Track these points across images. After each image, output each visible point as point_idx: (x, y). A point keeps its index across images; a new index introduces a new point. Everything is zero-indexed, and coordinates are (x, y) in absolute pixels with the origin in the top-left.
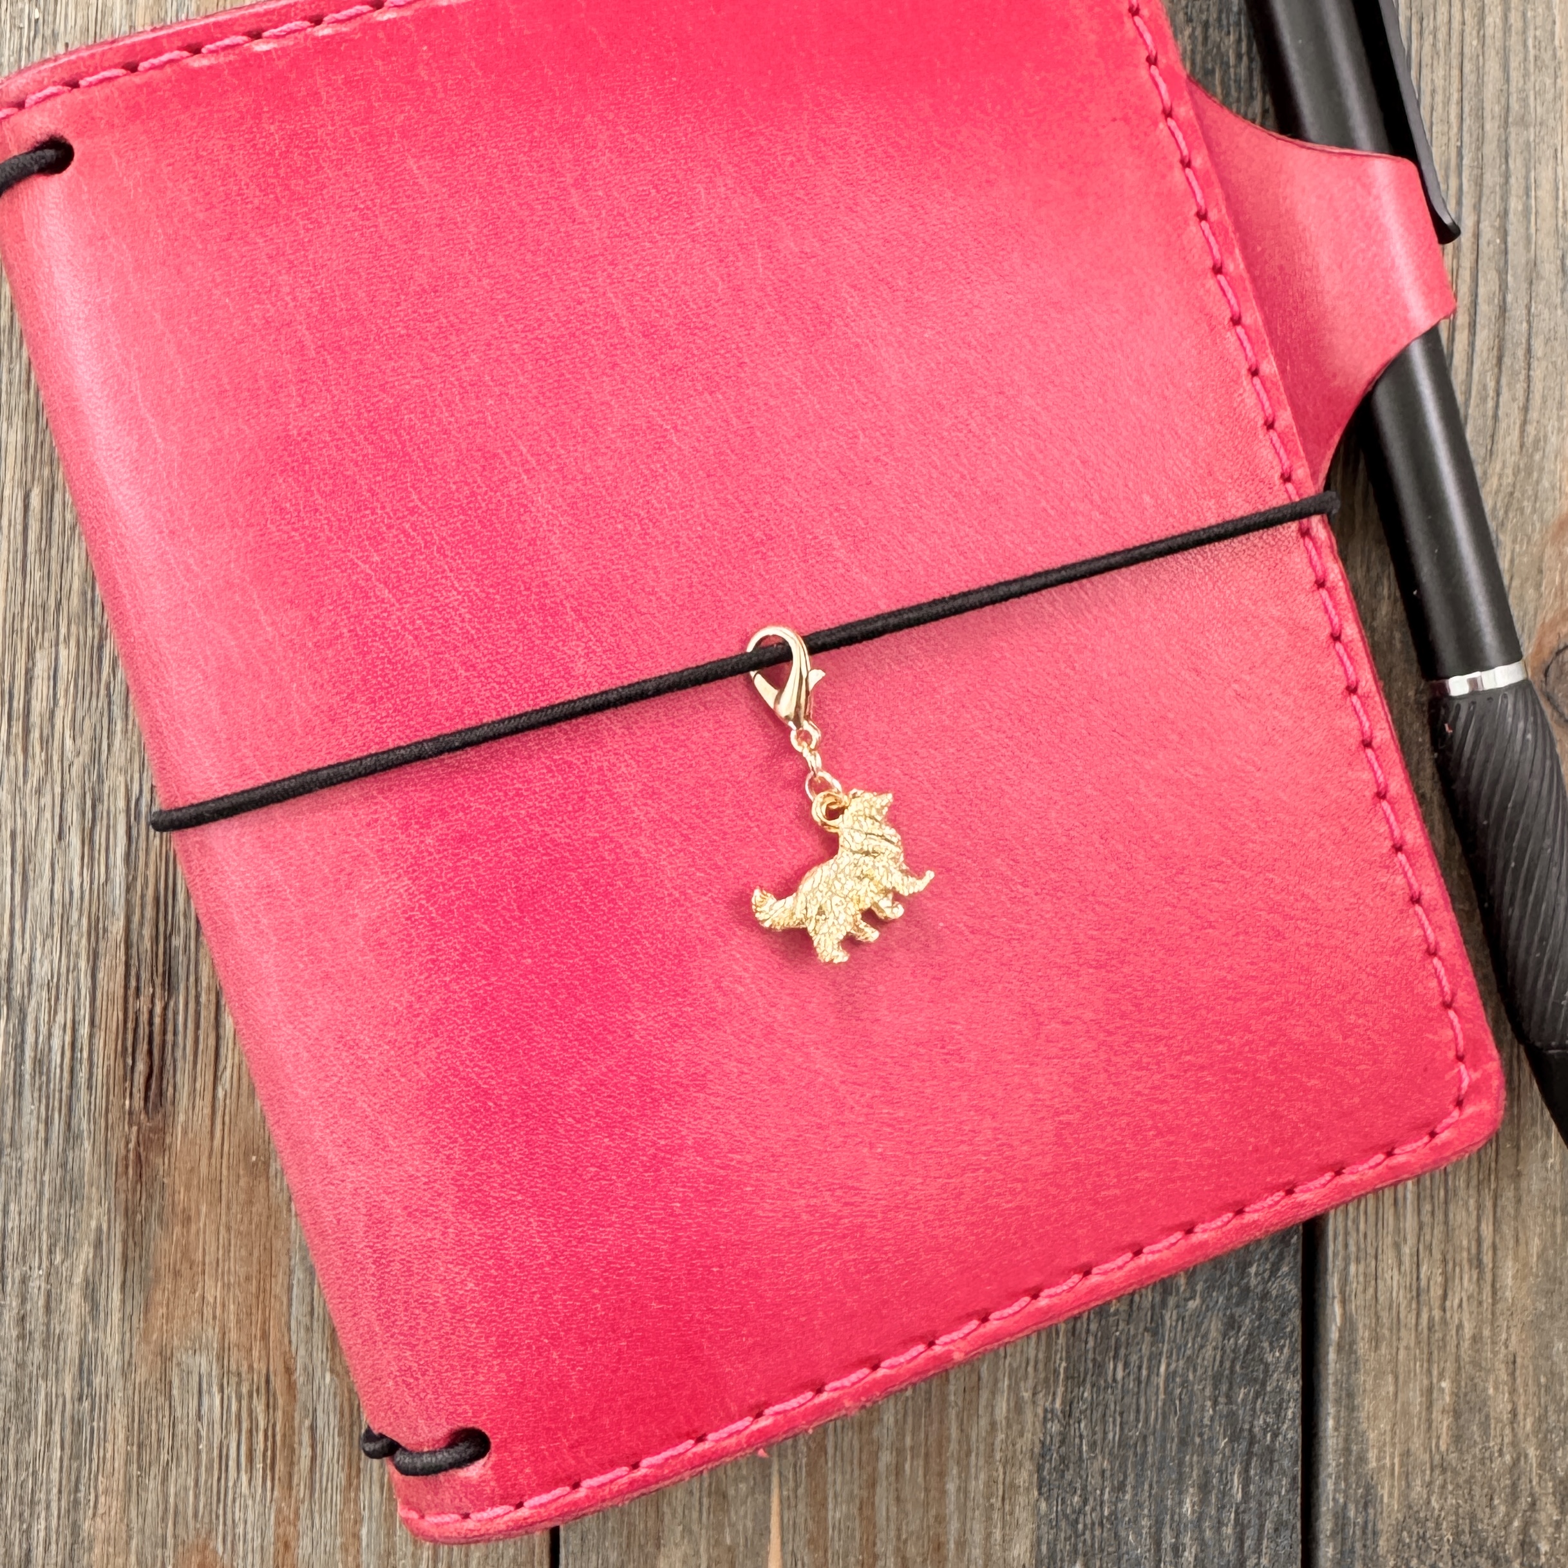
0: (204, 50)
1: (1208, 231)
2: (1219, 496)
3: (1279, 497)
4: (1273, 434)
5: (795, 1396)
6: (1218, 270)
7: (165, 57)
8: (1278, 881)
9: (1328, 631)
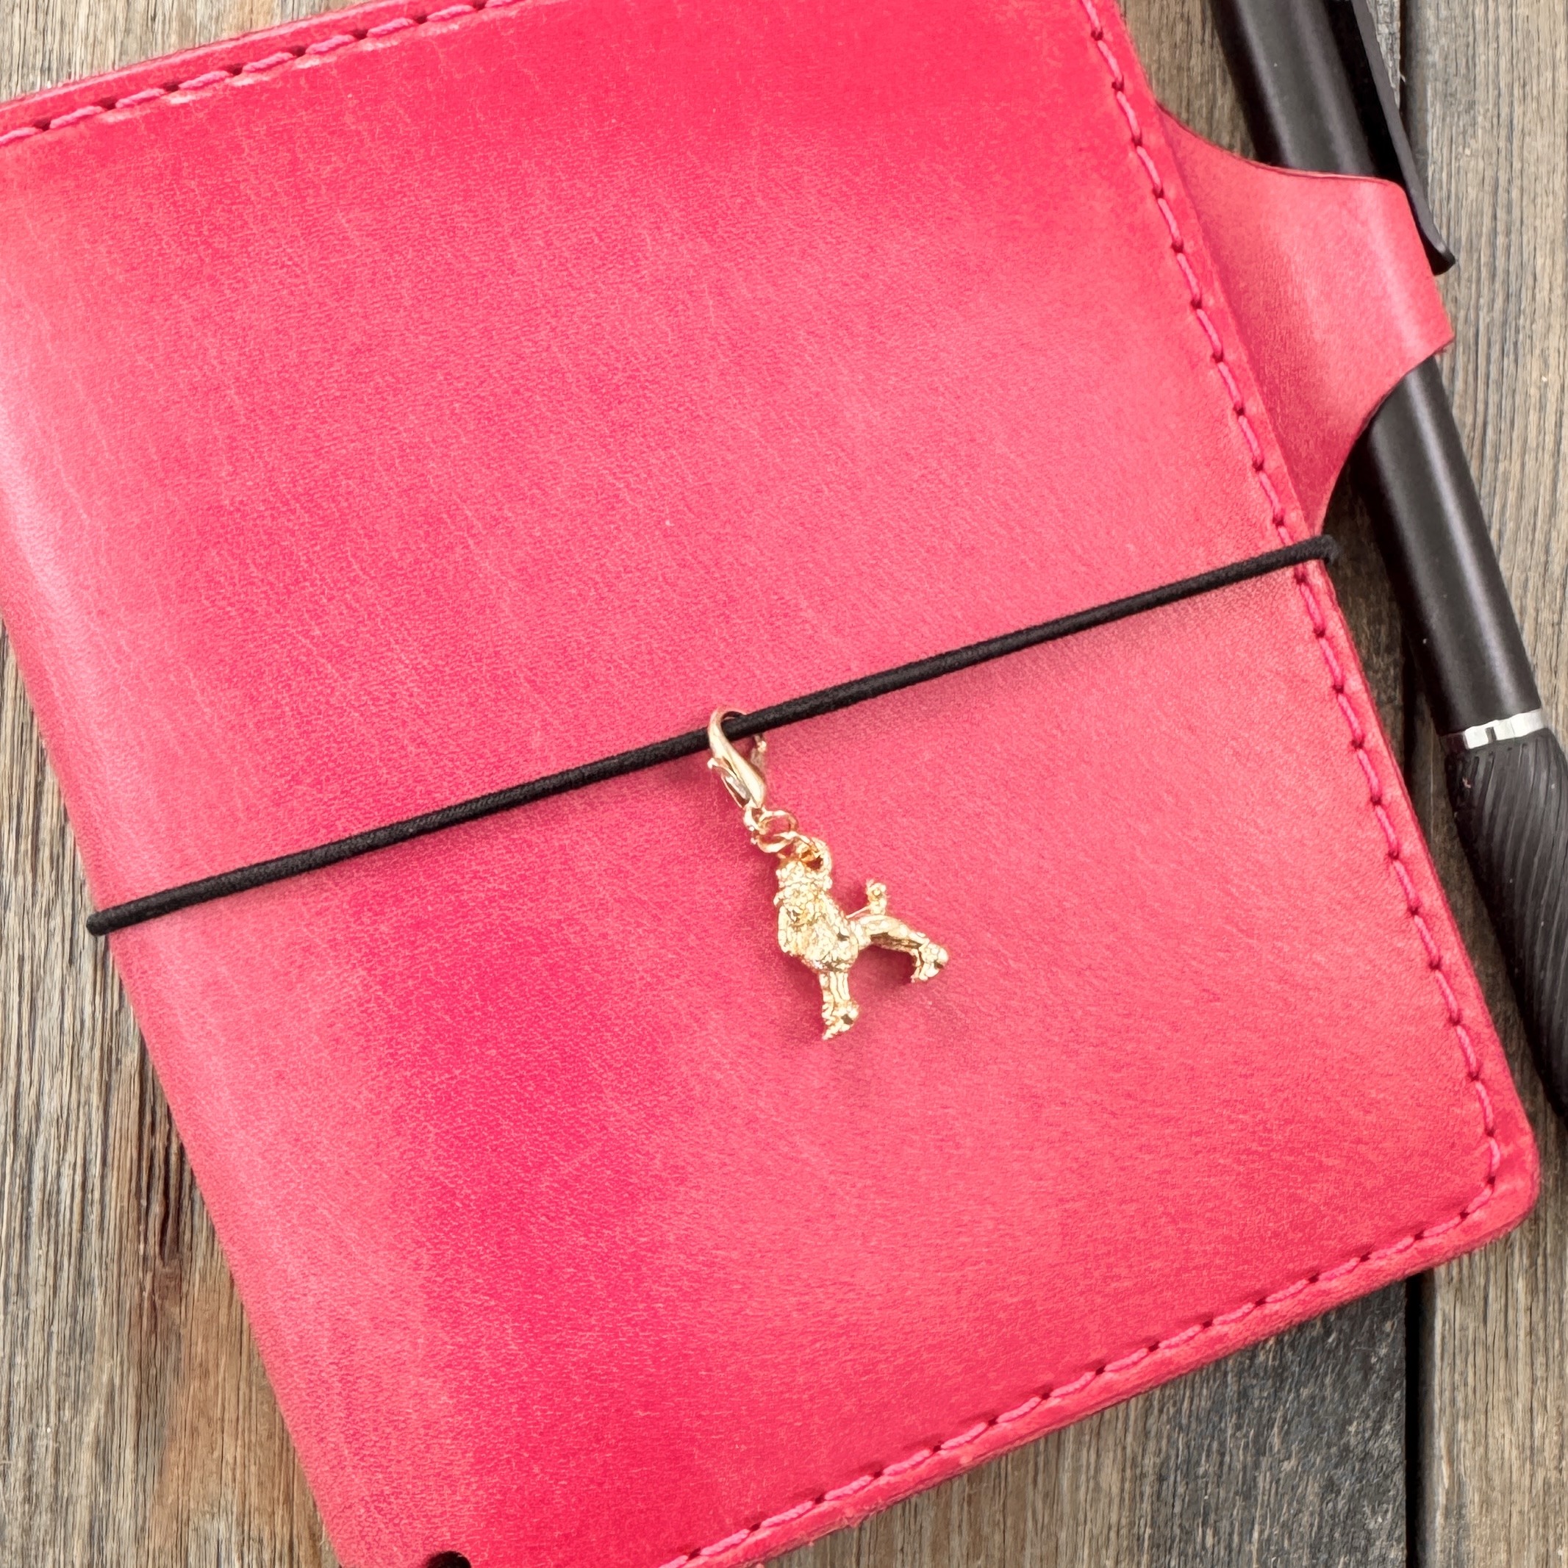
0: (118, 105)
1: (1185, 264)
2: (1208, 543)
3: (1272, 542)
4: (1263, 477)
5: (793, 1507)
6: (1196, 304)
7: (80, 112)
8: (1286, 949)
9: (1330, 682)
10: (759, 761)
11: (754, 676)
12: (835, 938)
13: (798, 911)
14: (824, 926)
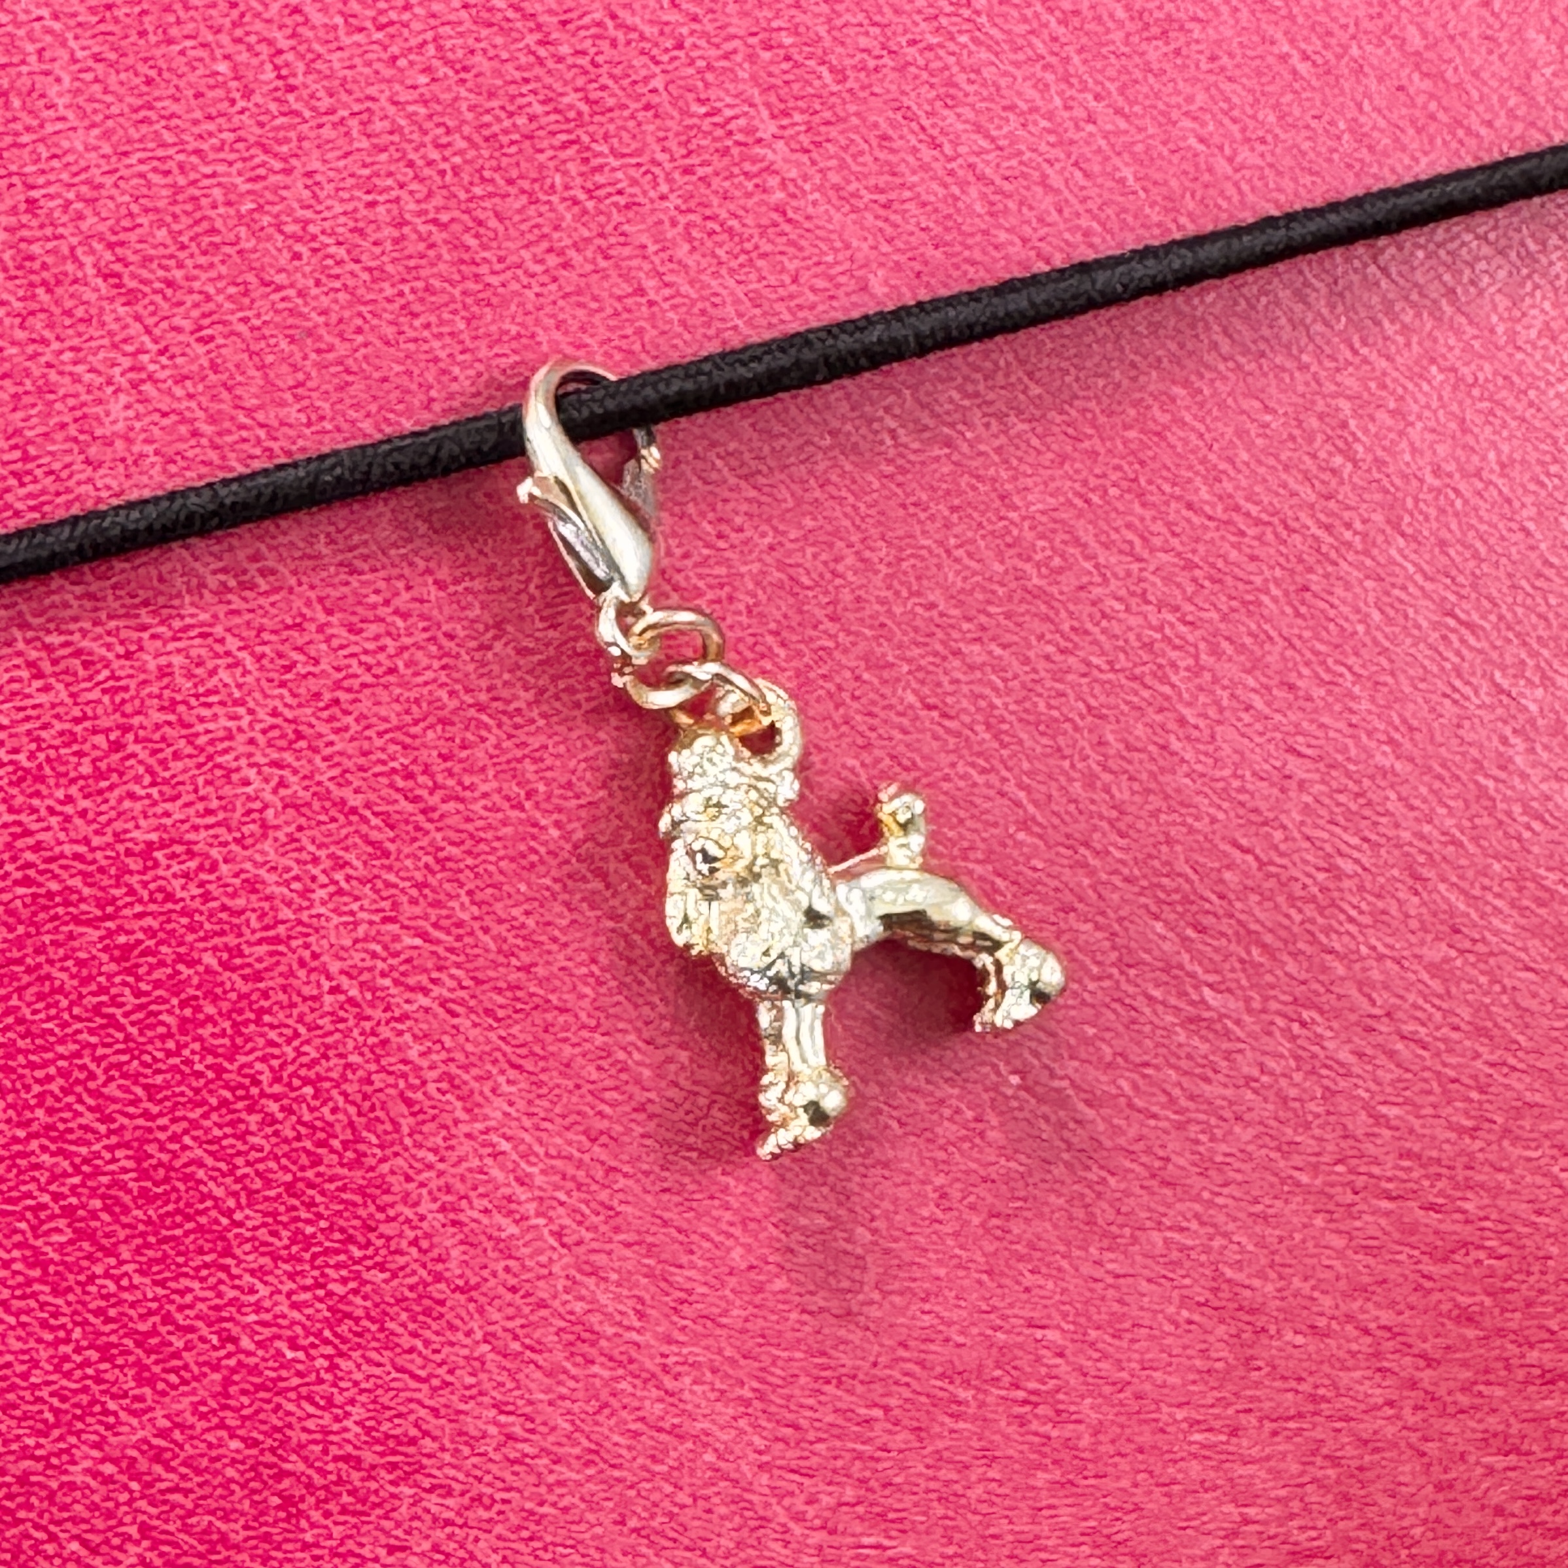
10: (643, 491)
11: (640, 291)
12: (801, 917)
13: (713, 851)
14: (775, 890)
